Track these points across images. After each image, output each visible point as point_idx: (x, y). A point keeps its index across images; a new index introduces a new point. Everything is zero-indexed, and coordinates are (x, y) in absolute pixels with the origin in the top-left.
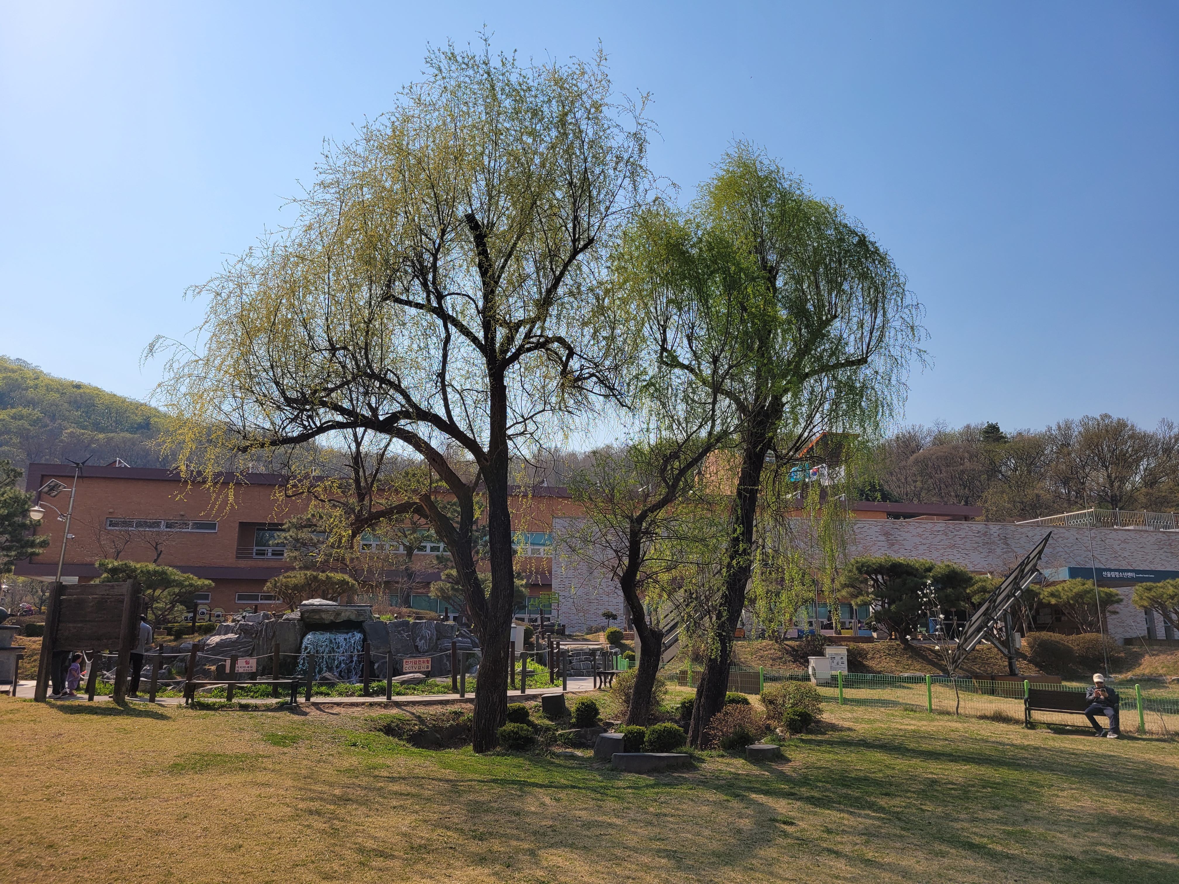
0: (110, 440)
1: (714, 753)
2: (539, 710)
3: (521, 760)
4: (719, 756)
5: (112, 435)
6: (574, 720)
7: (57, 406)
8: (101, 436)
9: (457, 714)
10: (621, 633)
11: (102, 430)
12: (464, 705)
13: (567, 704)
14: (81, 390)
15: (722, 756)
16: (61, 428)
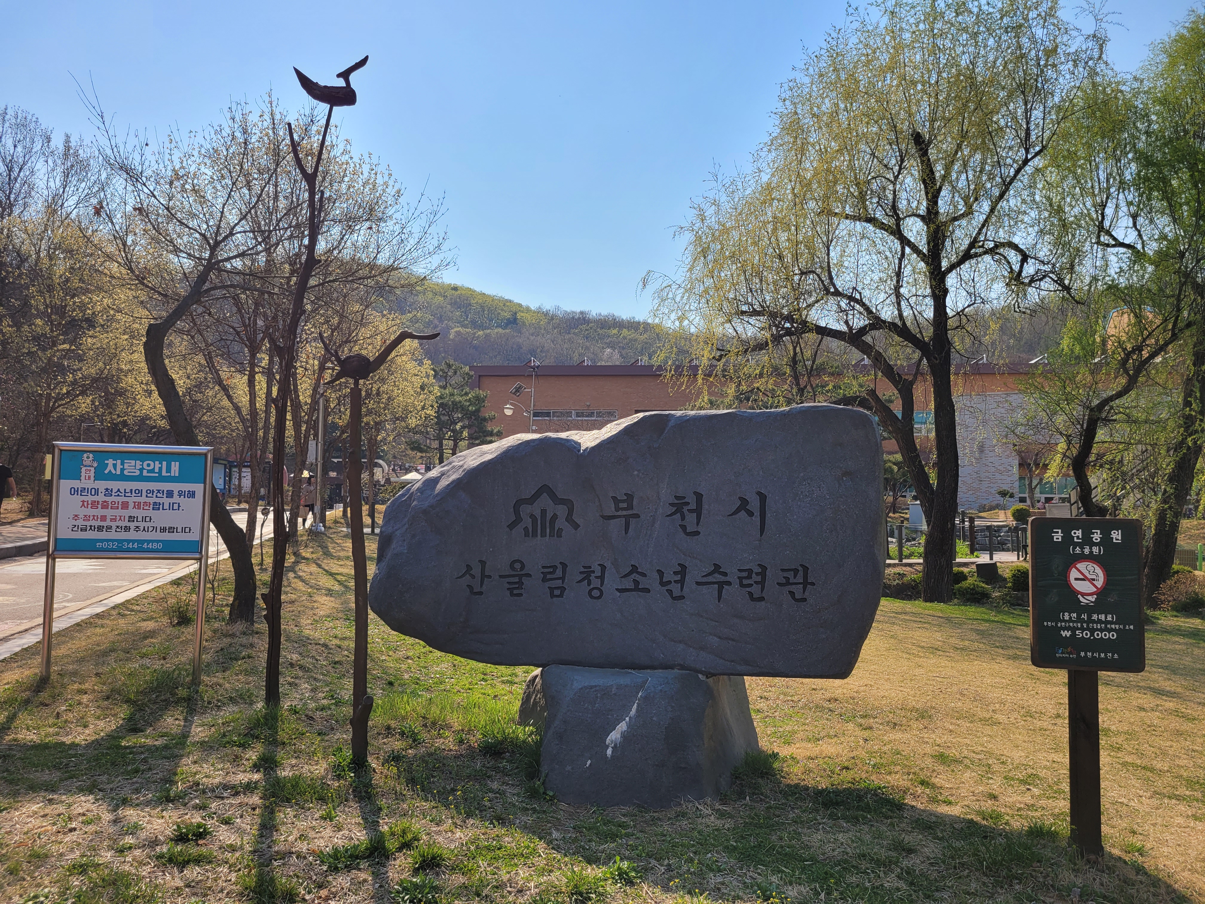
0: (487, 335)
1: (1166, 614)
2: (973, 575)
3: (984, 610)
4: (1172, 616)
5: (489, 331)
6: (1010, 585)
7: (442, 308)
8: (481, 333)
9: (901, 575)
10: (1028, 511)
11: (482, 327)
12: (904, 568)
13: (1000, 571)
14: (459, 292)
15: (1176, 616)
16: (449, 328)
